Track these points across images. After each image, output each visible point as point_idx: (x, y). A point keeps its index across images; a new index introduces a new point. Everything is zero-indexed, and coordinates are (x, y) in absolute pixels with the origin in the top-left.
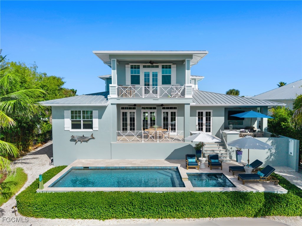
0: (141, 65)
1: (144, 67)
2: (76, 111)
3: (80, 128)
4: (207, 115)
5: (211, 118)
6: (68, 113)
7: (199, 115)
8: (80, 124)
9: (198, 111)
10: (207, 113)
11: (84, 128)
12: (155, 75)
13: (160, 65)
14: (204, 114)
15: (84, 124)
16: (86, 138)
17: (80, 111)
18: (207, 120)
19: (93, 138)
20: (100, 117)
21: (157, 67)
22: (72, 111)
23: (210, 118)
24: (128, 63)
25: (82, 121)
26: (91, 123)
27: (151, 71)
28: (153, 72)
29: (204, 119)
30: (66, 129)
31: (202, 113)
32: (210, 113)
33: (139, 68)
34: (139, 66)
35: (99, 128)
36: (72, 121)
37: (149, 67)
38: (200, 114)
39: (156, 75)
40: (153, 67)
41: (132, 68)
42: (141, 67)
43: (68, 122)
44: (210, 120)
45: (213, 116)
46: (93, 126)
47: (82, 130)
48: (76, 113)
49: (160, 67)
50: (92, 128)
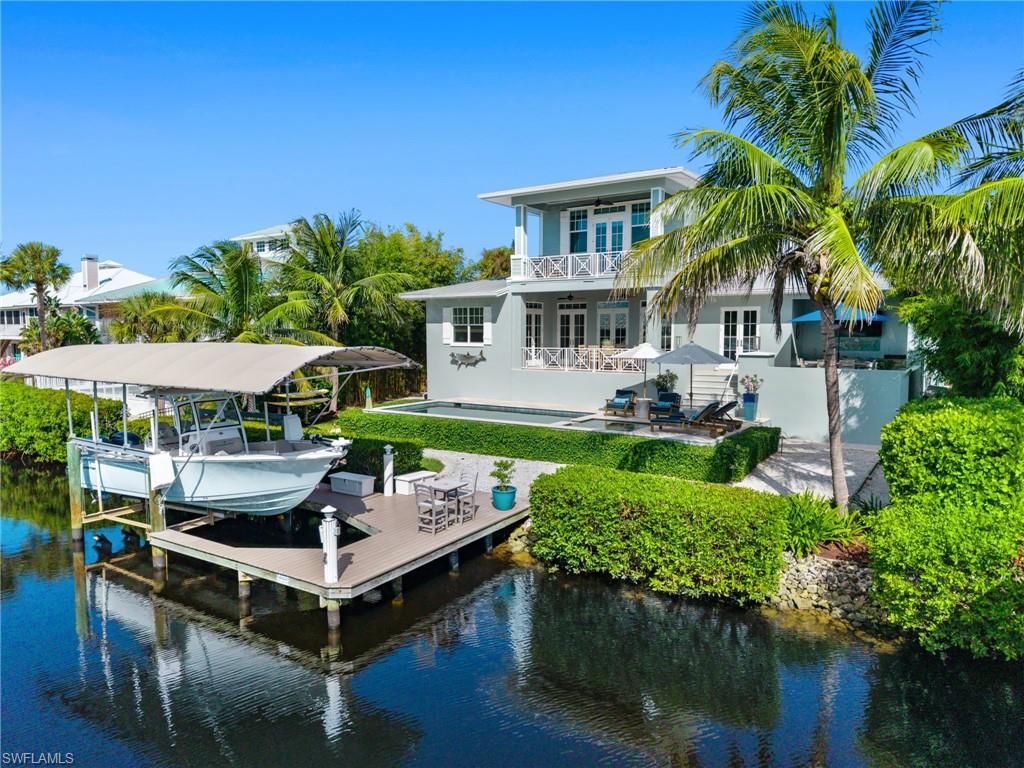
0: (591, 209)
1: (597, 212)
2: (460, 310)
3: (466, 340)
4: (746, 320)
5: (758, 327)
6: (448, 312)
7: (727, 321)
8: (466, 334)
9: (724, 310)
10: (746, 313)
11: (472, 340)
12: (618, 229)
13: (628, 205)
14: (740, 317)
15: (472, 334)
16: (472, 357)
17: (466, 309)
18: (746, 333)
19: (484, 359)
20: (494, 320)
21: (622, 209)
22: (455, 310)
23: (754, 328)
24: (564, 207)
25: (469, 328)
26: (480, 331)
27: (609, 219)
28: (613, 223)
29: (740, 328)
30: (445, 342)
31: (735, 314)
32: (754, 313)
33: (585, 217)
34: (586, 211)
35: (493, 341)
36: (456, 327)
37: (605, 211)
38: (731, 317)
39: (621, 229)
40: (614, 210)
41: (572, 218)
42: (590, 214)
43: (448, 330)
44: (754, 333)
45: (762, 322)
46: (484, 337)
47: (469, 343)
48: (460, 313)
49: (629, 209)
50: (482, 341)
